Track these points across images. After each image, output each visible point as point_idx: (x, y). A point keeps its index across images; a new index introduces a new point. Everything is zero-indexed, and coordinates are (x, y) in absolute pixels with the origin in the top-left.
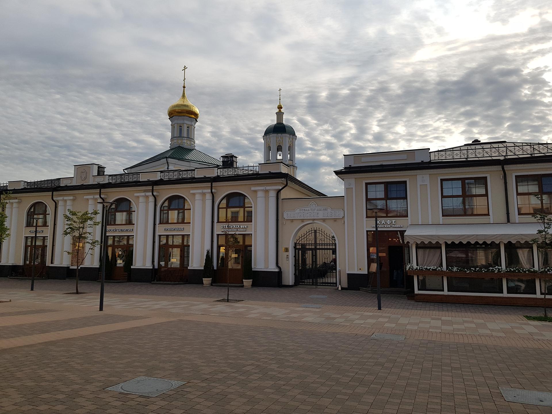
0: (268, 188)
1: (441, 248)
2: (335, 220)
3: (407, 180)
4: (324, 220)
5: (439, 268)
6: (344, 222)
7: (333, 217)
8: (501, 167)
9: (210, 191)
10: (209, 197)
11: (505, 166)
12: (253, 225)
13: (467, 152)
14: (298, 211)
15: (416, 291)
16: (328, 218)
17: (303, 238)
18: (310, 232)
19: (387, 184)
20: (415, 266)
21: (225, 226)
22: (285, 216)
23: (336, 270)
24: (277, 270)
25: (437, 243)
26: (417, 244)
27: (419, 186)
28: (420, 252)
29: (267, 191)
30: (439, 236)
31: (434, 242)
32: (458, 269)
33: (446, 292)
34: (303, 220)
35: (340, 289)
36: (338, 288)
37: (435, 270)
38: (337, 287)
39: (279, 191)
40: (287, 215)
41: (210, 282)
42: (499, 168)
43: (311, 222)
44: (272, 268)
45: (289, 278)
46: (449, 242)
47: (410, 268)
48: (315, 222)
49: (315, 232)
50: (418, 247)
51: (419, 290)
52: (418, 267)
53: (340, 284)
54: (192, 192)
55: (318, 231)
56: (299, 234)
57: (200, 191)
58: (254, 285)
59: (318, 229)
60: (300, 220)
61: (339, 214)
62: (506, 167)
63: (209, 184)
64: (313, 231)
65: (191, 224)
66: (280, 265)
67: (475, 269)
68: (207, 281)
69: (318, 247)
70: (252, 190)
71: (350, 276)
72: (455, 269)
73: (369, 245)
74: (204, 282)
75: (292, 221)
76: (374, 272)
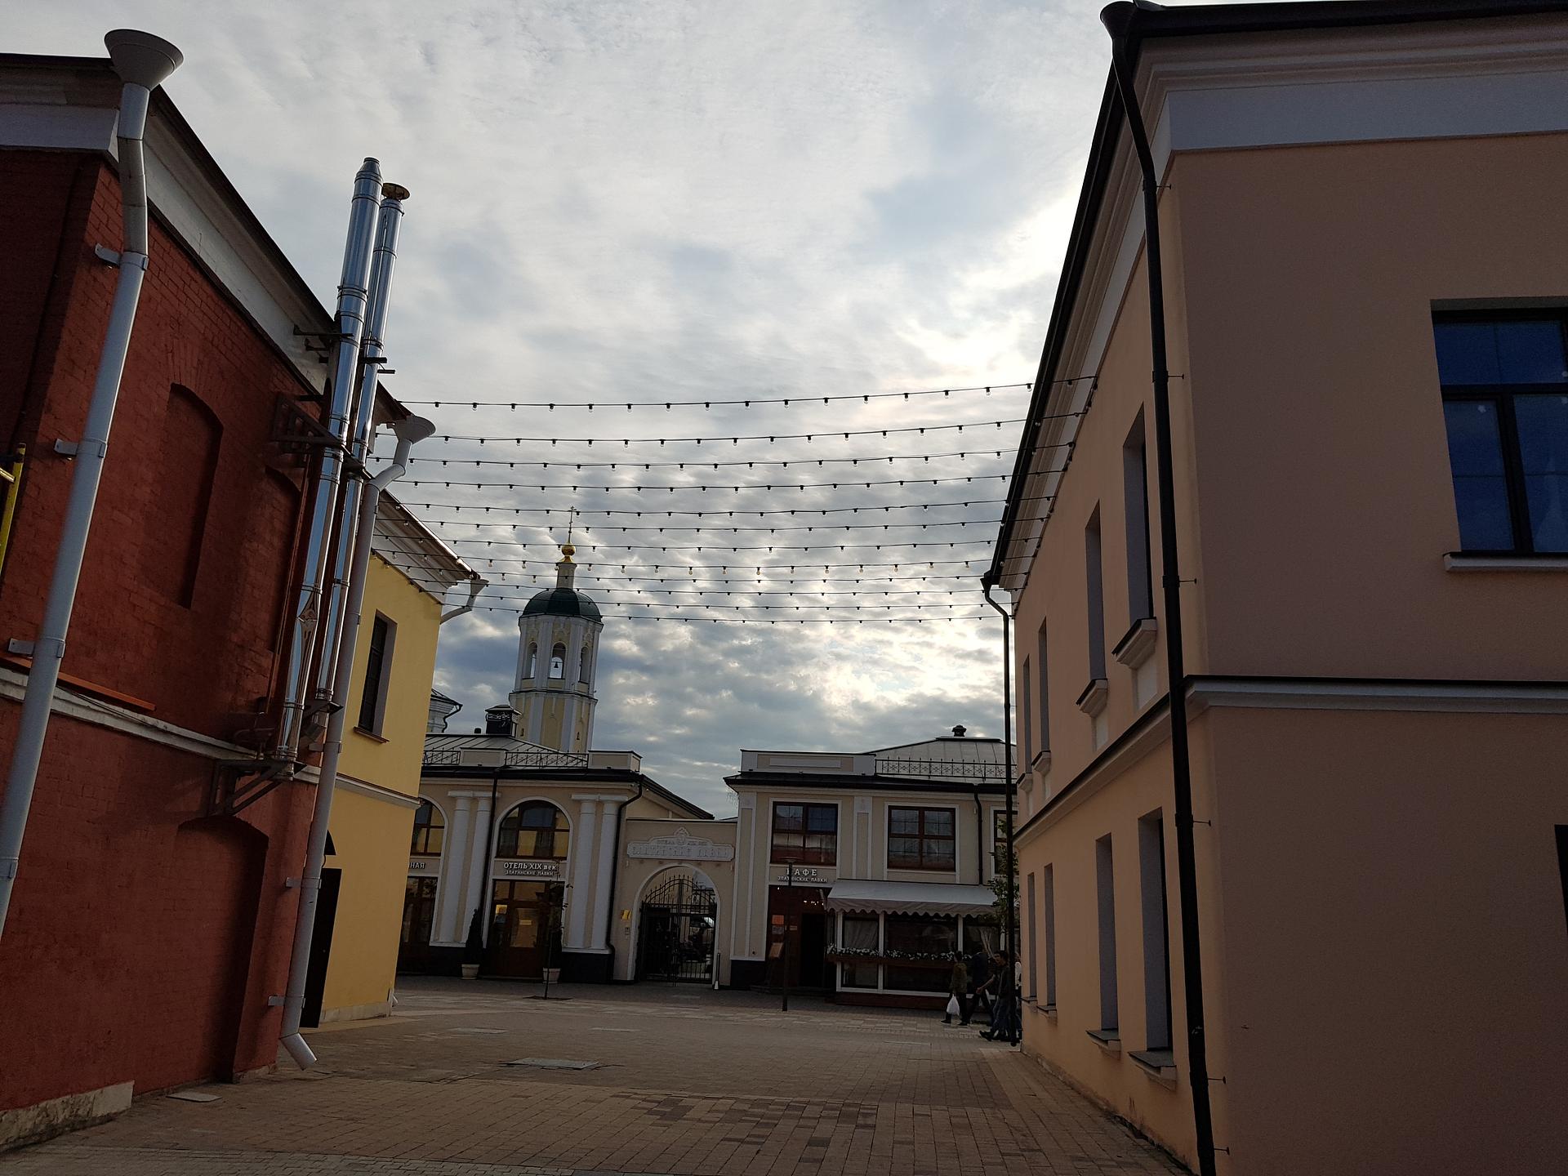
0: (603, 797)
1: (877, 921)
2: (718, 864)
3: (839, 803)
4: (699, 863)
5: (873, 952)
6: (733, 868)
7: (715, 859)
8: (973, 795)
9: (491, 794)
10: (484, 806)
11: (979, 795)
12: (568, 865)
13: (930, 766)
14: (653, 843)
15: (839, 988)
16: (705, 858)
17: (658, 893)
18: (672, 883)
19: (806, 806)
20: (839, 948)
21: (513, 865)
22: (630, 851)
23: (712, 954)
24: (607, 952)
25: (873, 912)
26: (845, 913)
27: (856, 815)
28: (848, 923)
29: (600, 803)
30: (875, 902)
31: (868, 911)
32: (898, 954)
33: (880, 990)
34: (661, 862)
35: (716, 987)
36: (714, 986)
37: (868, 954)
38: (711, 986)
39: (622, 806)
40: (633, 849)
41: (476, 972)
42: (971, 796)
43: (676, 864)
44: (598, 947)
45: (627, 966)
46: (889, 913)
47: (832, 950)
48: (683, 865)
49: (681, 883)
50: (845, 919)
51: (843, 985)
52: (844, 949)
53: (717, 979)
54: (450, 793)
55: (685, 882)
56: (652, 887)
57: (469, 794)
58: (563, 979)
59: (686, 878)
60: (657, 862)
61: (725, 854)
62: (981, 797)
63: (491, 782)
64: (677, 882)
65: (442, 857)
66: (613, 942)
67: (922, 955)
68: (469, 969)
69: (684, 911)
70: (573, 800)
71: (735, 964)
72: (895, 954)
73: (771, 912)
74: (464, 972)
75: (642, 860)
76: (776, 958)
